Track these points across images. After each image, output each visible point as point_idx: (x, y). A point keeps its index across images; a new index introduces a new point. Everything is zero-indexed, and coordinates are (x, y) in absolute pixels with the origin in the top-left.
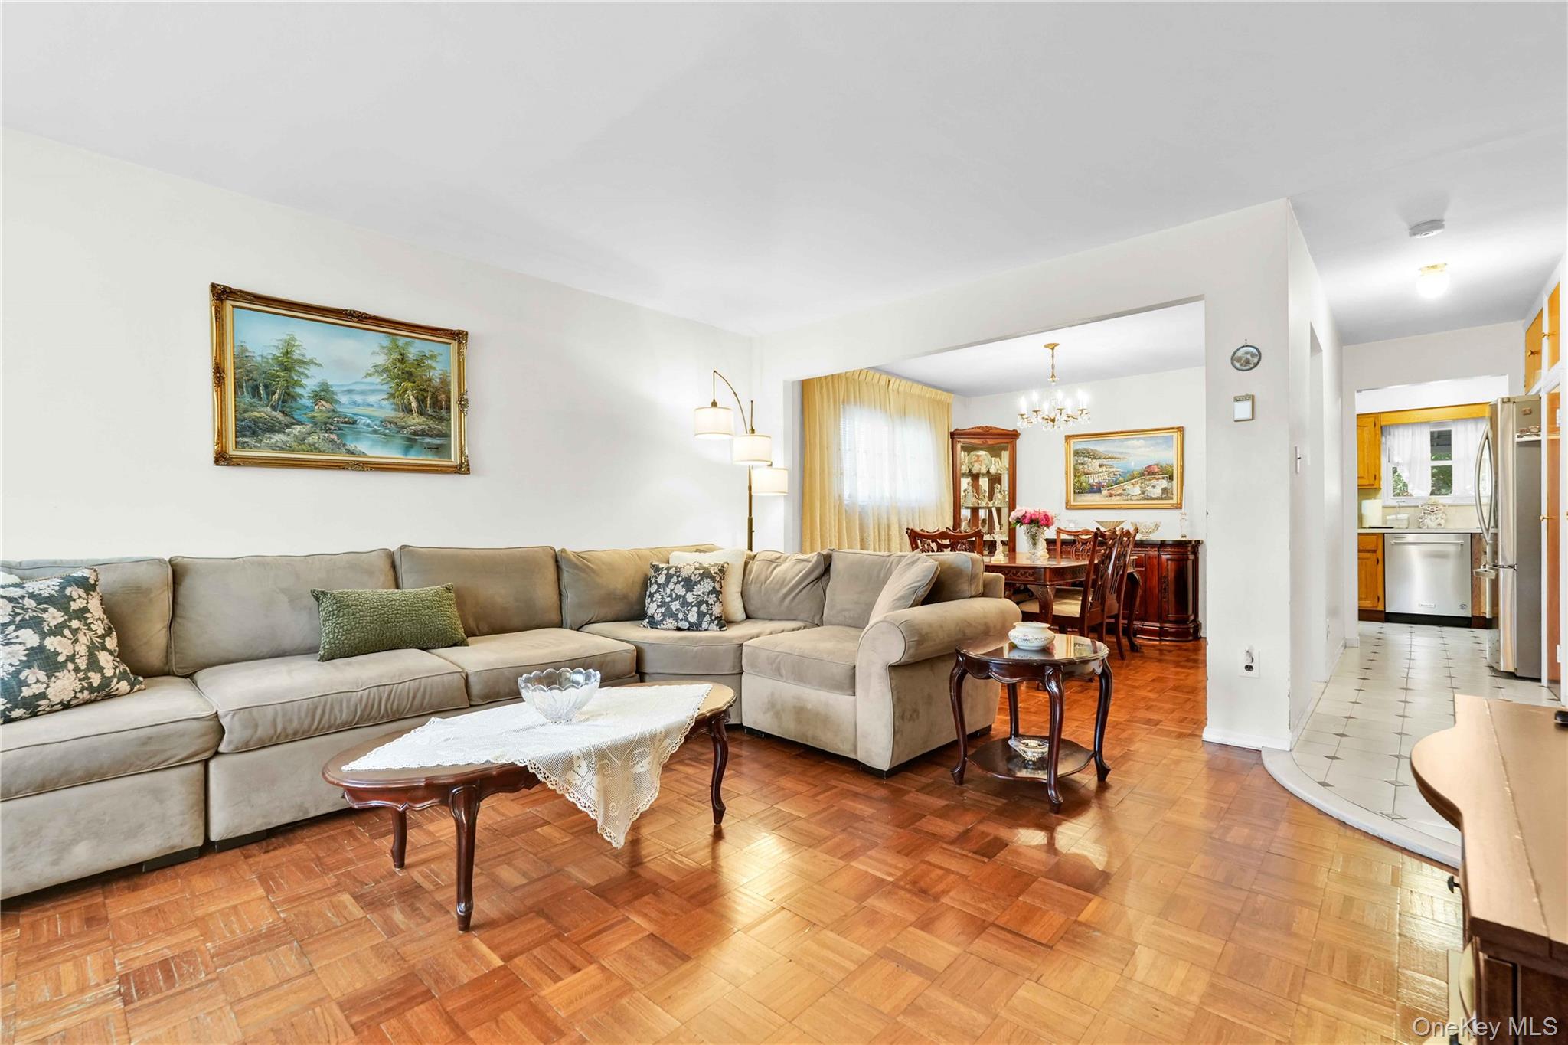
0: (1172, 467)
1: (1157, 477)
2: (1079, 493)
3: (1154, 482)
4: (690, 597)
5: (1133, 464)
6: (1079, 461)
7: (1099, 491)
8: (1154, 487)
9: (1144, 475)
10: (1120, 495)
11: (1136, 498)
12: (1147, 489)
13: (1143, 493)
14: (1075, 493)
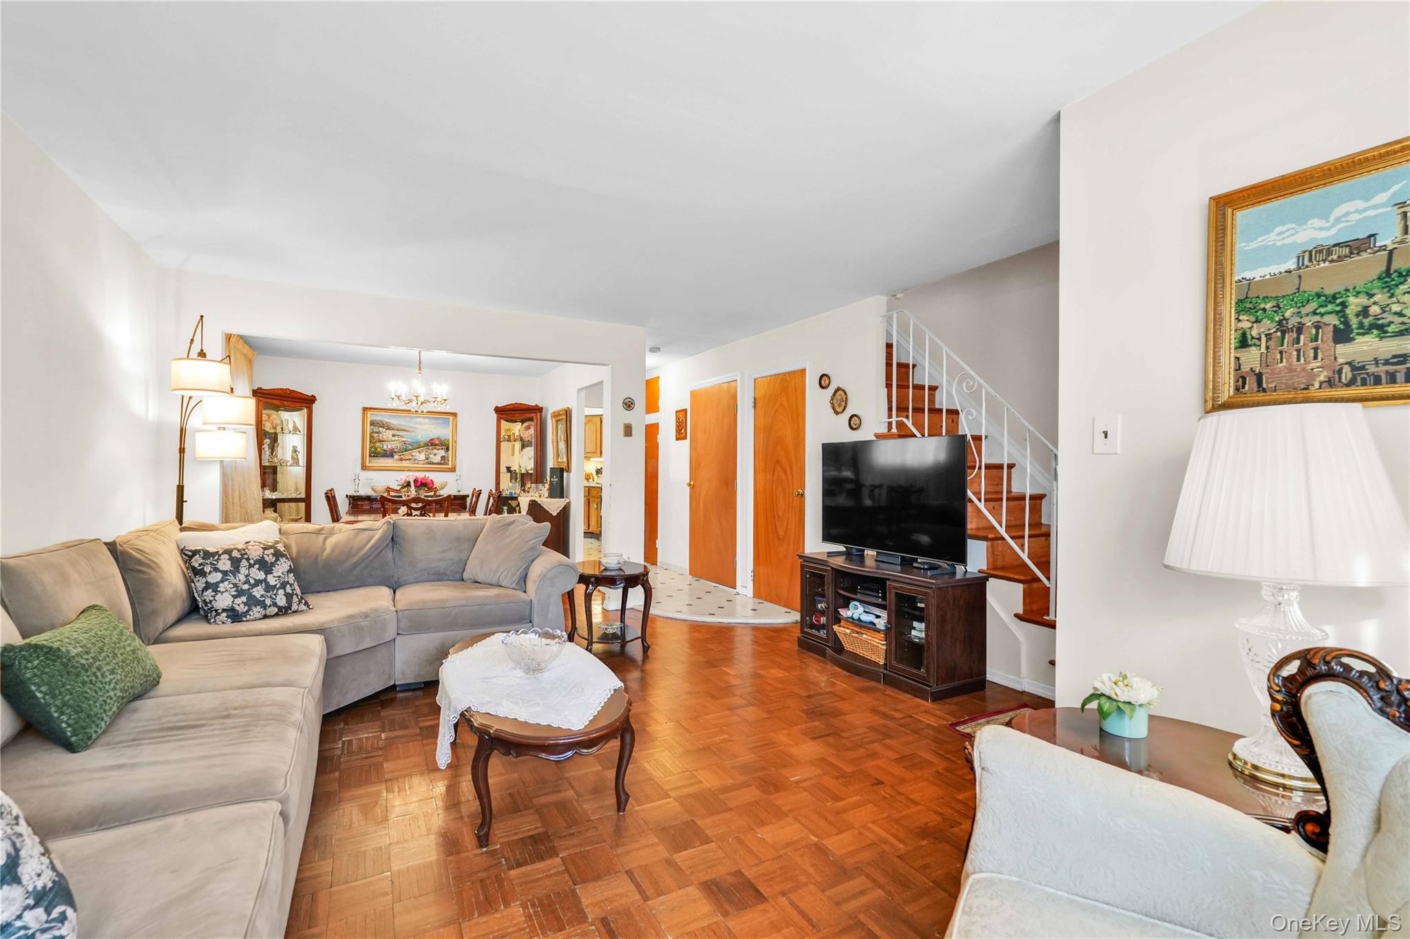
0: (448, 441)
1: (438, 447)
2: (374, 456)
3: (435, 451)
4: (272, 580)
5: (420, 436)
6: (375, 430)
7: (391, 455)
8: (435, 455)
9: (428, 445)
10: (409, 459)
11: (421, 462)
12: (431, 456)
13: (427, 459)
14: (370, 456)
